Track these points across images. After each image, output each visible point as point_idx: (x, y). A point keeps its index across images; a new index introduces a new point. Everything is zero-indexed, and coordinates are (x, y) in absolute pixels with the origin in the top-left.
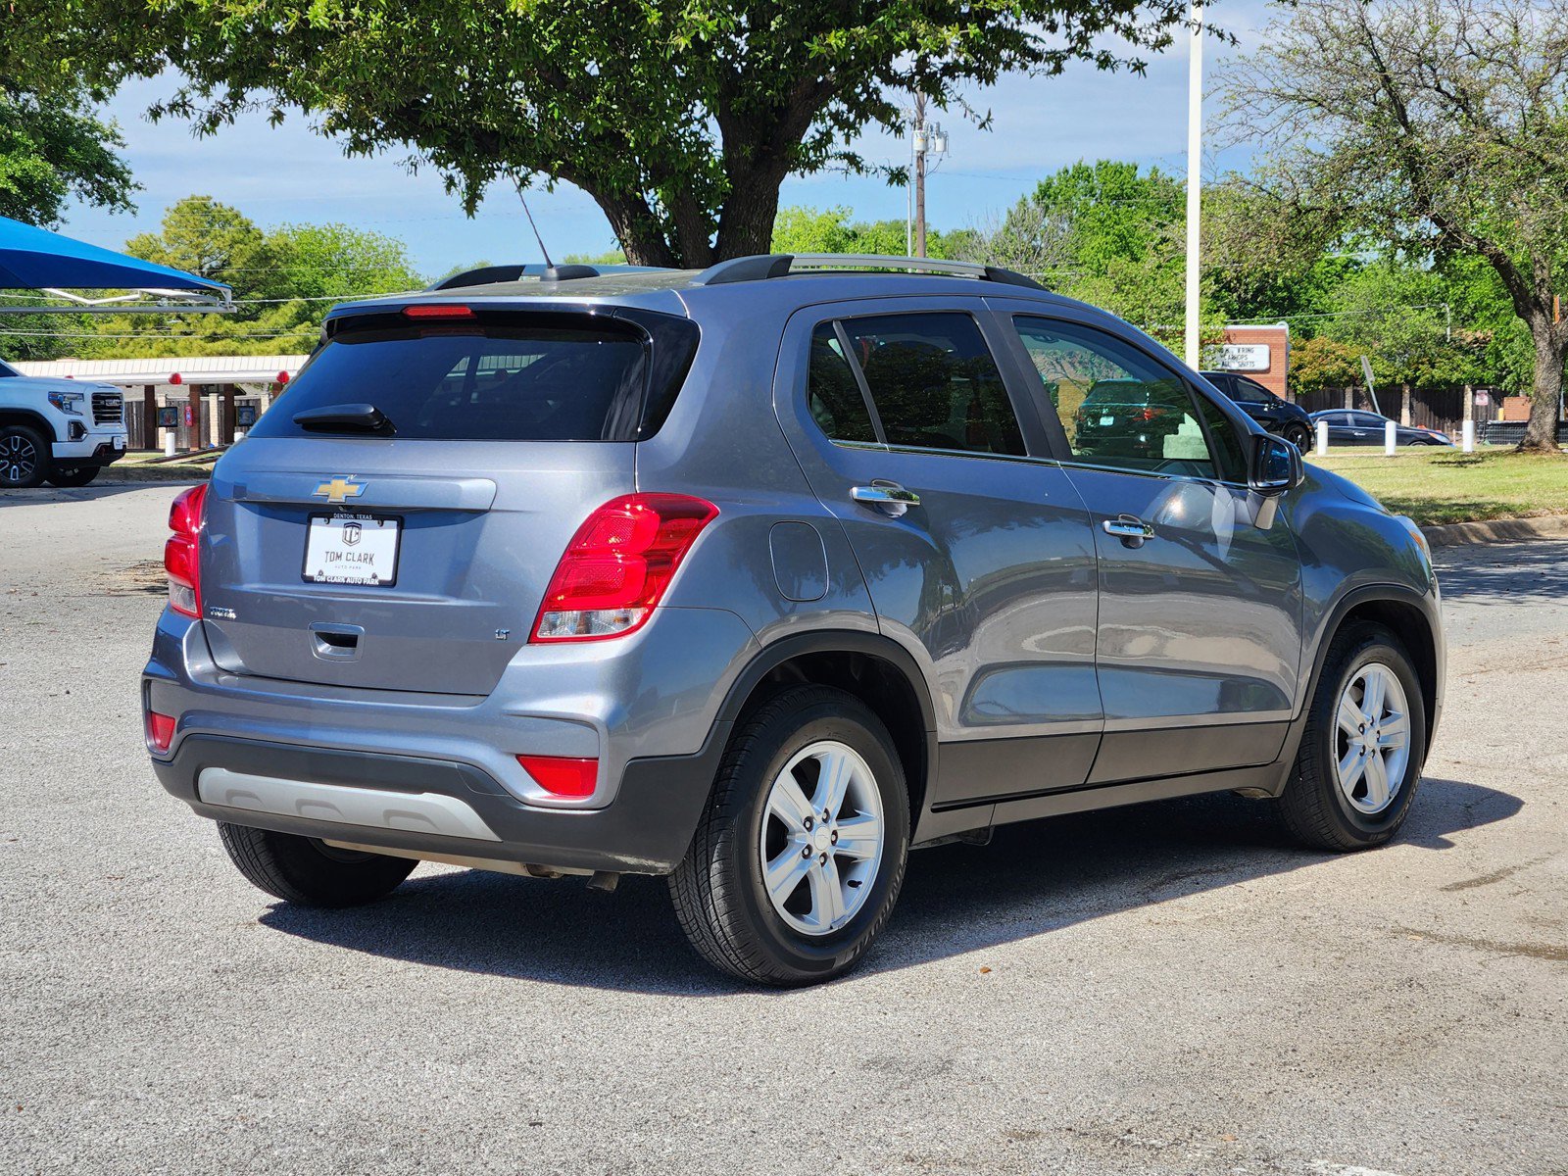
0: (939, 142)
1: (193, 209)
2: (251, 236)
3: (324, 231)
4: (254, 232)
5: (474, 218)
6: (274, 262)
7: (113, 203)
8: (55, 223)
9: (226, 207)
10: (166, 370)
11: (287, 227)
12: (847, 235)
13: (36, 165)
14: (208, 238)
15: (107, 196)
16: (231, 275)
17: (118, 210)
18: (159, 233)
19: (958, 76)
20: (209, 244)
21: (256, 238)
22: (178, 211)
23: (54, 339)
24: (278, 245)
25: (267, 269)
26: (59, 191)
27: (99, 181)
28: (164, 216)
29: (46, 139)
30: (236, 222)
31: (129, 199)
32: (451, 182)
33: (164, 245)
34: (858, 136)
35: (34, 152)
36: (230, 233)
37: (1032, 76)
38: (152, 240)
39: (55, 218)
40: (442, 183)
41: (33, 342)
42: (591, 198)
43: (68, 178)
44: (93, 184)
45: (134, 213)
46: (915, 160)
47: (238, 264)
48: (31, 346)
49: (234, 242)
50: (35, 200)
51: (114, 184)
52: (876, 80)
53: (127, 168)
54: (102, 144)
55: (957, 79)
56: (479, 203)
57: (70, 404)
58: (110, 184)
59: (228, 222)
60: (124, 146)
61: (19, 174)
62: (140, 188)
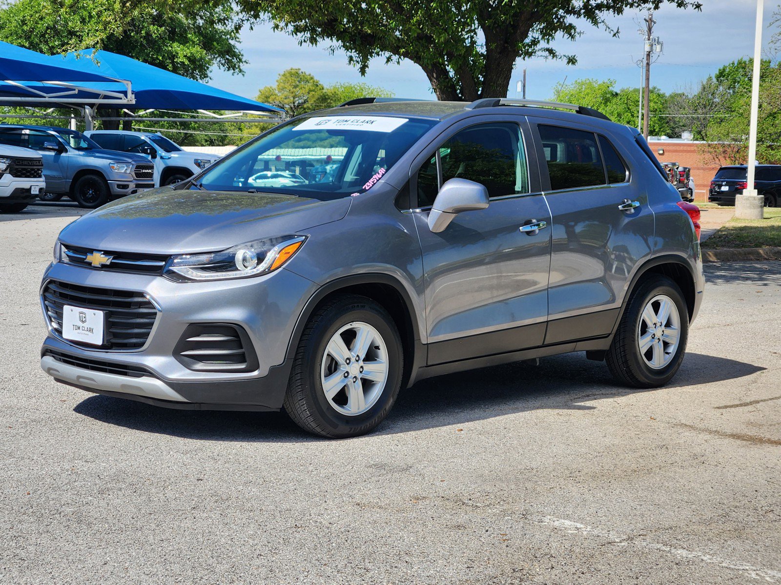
0: (658, 47)
1: (291, 74)
2: (318, 88)
3: (356, 86)
4: (320, 86)
5: (364, 76)
6: (329, 101)
7: (234, 70)
8: (207, 79)
9: (307, 73)
10: (275, 154)
11: (339, 84)
12: (613, 94)
13: (197, 51)
14: (298, 89)
15: (231, 66)
16: (308, 107)
17: (236, 73)
18: (275, 86)
19: (603, 10)
20: (298, 91)
21: (320, 89)
22: (284, 75)
23: (226, 136)
24: (331, 93)
25: (325, 104)
26: (209, 63)
27: (227, 59)
28: (277, 78)
29: (203, 38)
30: (312, 81)
31: (241, 68)
32: (351, 59)
33: (277, 92)
34: (553, 40)
35: (197, 44)
36: (309, 86)
37: (640, 10)
38: (271, 89)
39: (207, 77)
40: (347, 60)
41: (216, 138)
42: (421, 68)
43: (214, 57)
44: (225, 60)
45: (243, 75)
46: (645, 56)
47: (311, 101)
48: (215, 140)
49: (310, 91)
50: (197, 68)
51: (235, 60)
52: (561, 12)
53: (242, 53)
54: (230, 41)
55: (603, 12)
56: (367, 69)
57: (204, 165)
58: (233, 60)
59: (307, 81)
60: (240, 42)
61: (189, 55)
62: (247, 63)
